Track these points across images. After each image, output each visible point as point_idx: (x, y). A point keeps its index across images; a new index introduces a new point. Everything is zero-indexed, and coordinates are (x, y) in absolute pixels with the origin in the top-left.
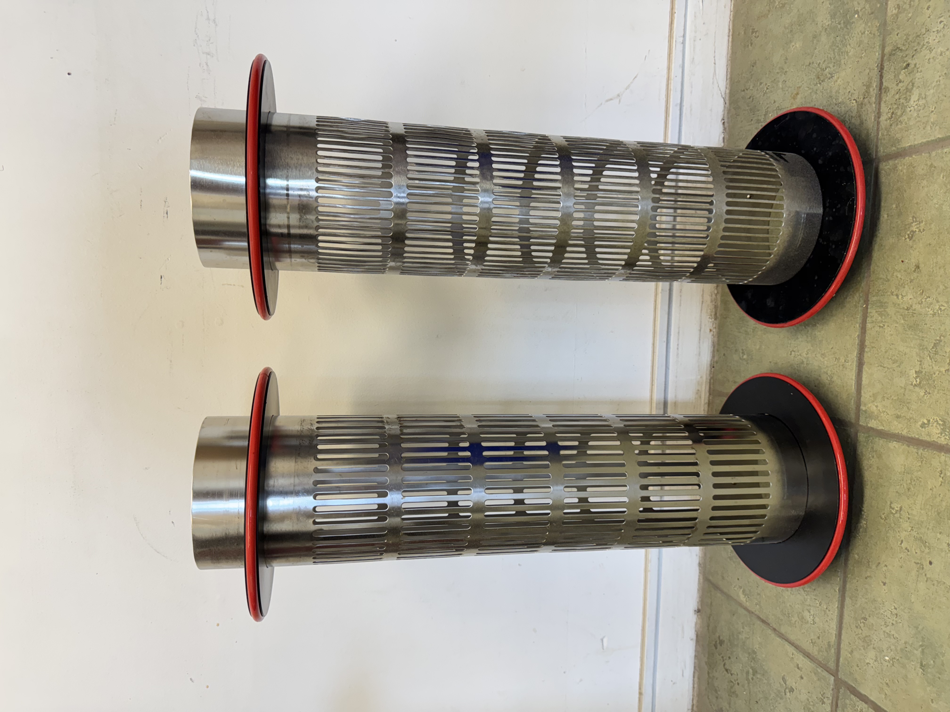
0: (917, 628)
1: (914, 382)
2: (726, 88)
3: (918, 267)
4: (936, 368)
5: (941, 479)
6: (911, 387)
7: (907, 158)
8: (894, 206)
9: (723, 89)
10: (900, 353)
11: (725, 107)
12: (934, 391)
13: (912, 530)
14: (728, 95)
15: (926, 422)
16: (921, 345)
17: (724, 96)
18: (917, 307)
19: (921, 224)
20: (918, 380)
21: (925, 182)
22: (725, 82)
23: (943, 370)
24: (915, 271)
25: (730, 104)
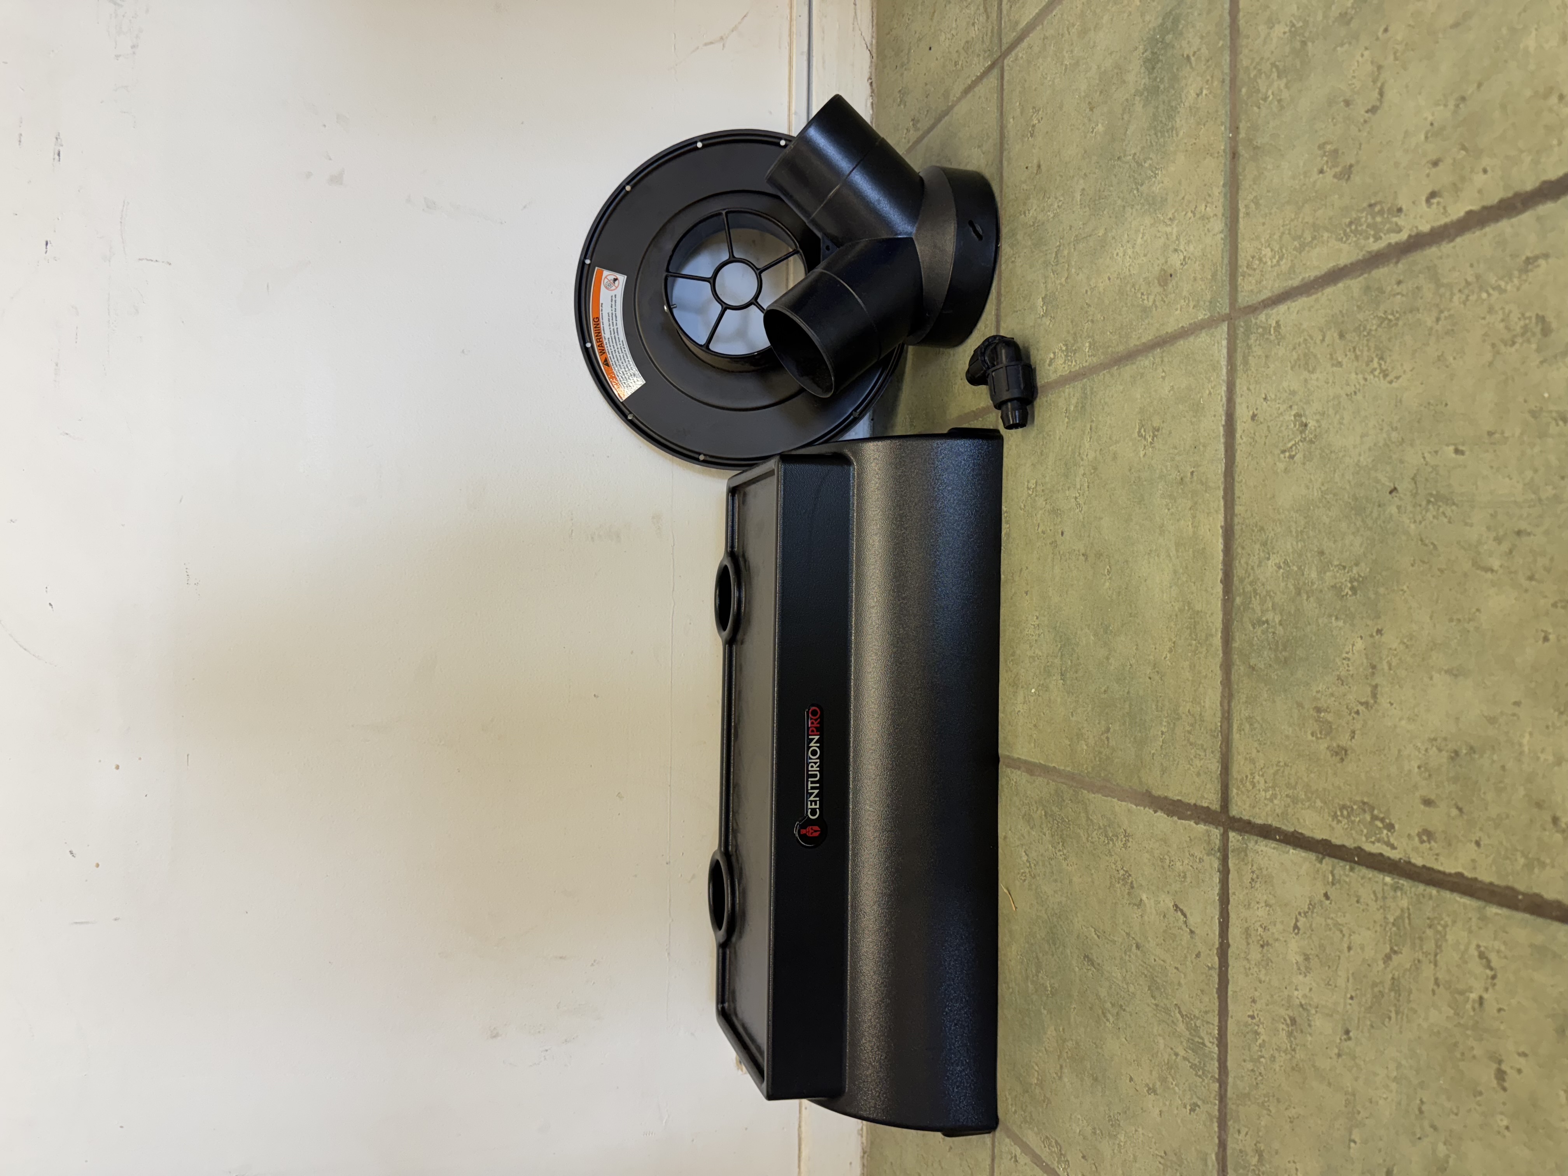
0: (1055, 628)
1: (1042, 313)
2: (873, 37)
3: (1039, 166)
4: (1058, 282)
5: (1067, 420)
6: (1039, 321)
7: (1025, 41)
8: (1018, 104)
9: (868, 39)
10: (1030, 284)
11: (871, 62)
12: (1057, 312)
13: (1046, 503)
14: (874, 47)
15: (1052, 356)
16: (1045, 262)
17: (869, 48)
18: (1040, 217)
19: (1040, 113)
20: (1045, 308)
21: (1040, 60)
22: (870, 30)
23: (1063, 279)
24: (1036, 174)
25: (877, 57)
